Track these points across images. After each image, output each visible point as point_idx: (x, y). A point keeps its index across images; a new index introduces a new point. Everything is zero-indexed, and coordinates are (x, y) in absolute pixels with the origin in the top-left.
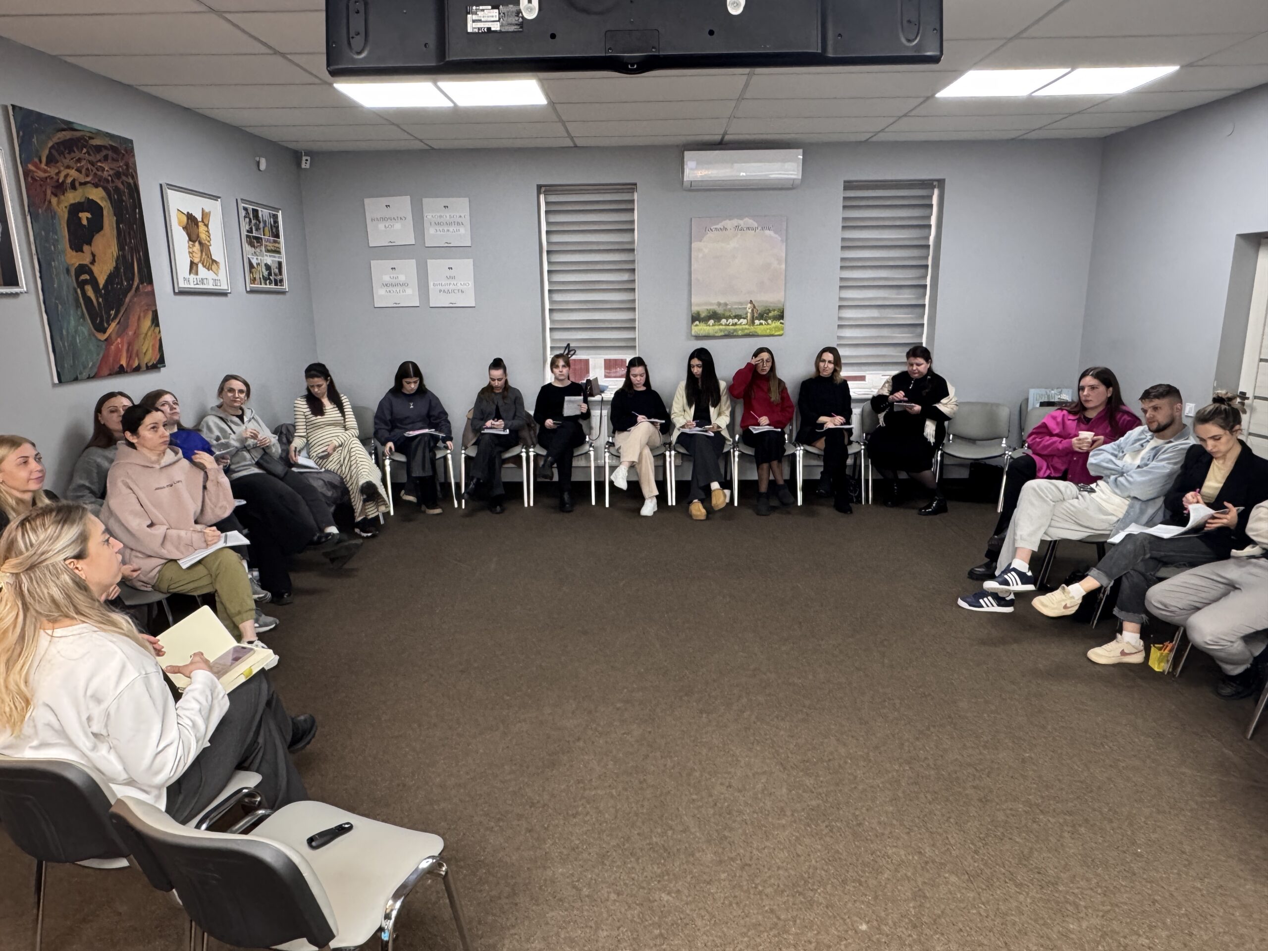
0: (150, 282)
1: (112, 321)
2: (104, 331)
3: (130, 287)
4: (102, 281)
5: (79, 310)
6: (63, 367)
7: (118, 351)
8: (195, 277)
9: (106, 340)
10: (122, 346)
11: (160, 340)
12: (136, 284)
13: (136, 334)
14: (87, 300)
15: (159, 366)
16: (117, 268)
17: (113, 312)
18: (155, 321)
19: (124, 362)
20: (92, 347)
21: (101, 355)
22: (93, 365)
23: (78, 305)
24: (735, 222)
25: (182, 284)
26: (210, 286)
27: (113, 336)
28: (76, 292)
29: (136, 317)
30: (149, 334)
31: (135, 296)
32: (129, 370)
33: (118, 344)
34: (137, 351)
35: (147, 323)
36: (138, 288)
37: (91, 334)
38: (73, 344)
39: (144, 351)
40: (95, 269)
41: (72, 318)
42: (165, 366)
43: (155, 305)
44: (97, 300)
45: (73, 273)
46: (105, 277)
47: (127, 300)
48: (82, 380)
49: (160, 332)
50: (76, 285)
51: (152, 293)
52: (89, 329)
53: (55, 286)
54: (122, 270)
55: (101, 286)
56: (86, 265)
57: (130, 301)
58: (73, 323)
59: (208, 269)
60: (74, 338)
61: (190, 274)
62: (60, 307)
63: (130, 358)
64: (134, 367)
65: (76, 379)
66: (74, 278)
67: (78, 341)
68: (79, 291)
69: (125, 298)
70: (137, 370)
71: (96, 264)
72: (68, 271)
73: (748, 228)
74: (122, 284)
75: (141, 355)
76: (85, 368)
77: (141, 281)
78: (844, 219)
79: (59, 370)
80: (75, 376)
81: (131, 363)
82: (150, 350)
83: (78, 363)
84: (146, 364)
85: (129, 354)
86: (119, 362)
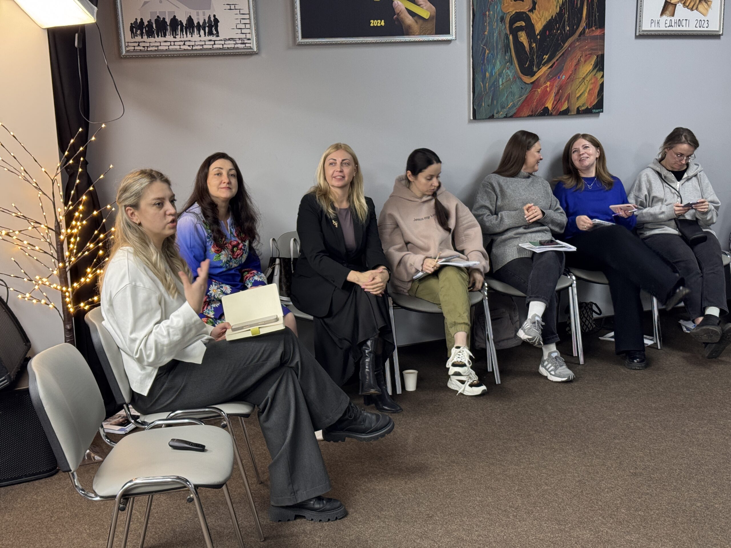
0: (601, 24)
1: (544, 65)
2: (533, 74)
3: (572, 32)
4: (539, 27)
5: (508, 54)
6: (480, 106)
7: (545, 94)
8: (669, 18)
9: (532, 83)
10: (551, 90)
11: (602, 85)
12: (581, 29)
13: (571, 79)
14: (518, 45)
15: (594, 111)
16: (560, 14)
17: (546, 57)
18: (600, 65)
19: (549, 105)
20: (515, 89)
21: (524, 97)
22: (514, 105)
23: (507, 47)
25: (646, 26)
26: (692, 27)
27: (542, 80)
28: (507, 38)
29: (575, 62)
30: (588, 78)
31: (578, 40)
32: (554, 113)
33: (547, 87)
34: (569, 95)
35: (588, 67)
36: (583, 33)
37: (516, 78)
38: (495, 85)
39: (578, 95)
40: (534, 17)
41: (498, 63)
42: (602, 112)
43: (603, 49)
44: (530, 45)
45: (507, 20)
46: (544, 23)
47: (567, 44)
48: (498, 119)
49: (603, 76)
50: (508, 32)
51: (602, 37)
52: (516, 72)
53: (486, 33)
54: (566, 16)
55: (537, 32)
56: (525, 13)
57: (570, 46)
58: (498, 66)
59: (692, 9)
60: (497, 81)
61: (662, 14)
62: (487, 52)
63: (558, 101)
64: (562, 110)
65: (492, 117)
66: (508, 25)
67: (501, 83)
68: (511, 37)
69: (564, 44)
70: (565, 113)
71: (536, 12)
72: (502, 19)
74: (564, 27)
75: (573, 100)
76: (503, 108)
77: (589, 25)
79: (475, 108)
80: (491, 114)
81: (559, 106)
82: (586, 94)
83: (497, 103)
84: (578, 108)
85: (558, 98)
86: (544, 104)
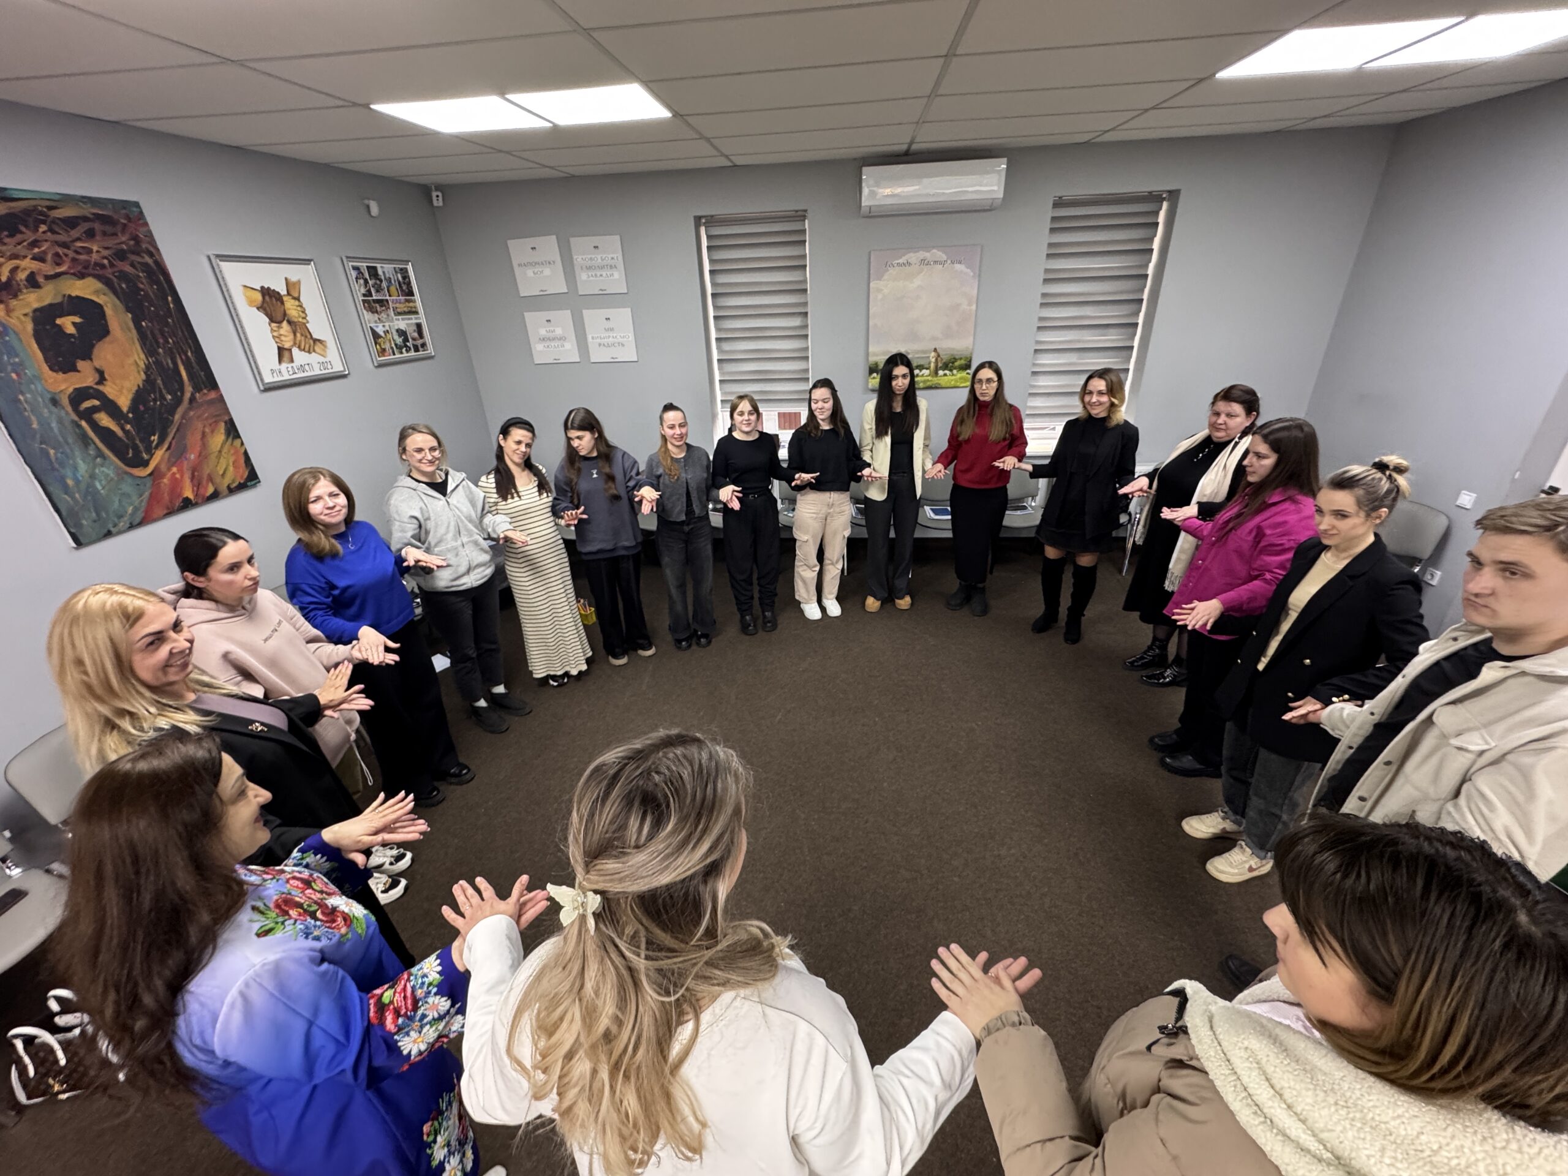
0: (213, 385)
1: (157, 447)
2: (146, 464)
3: (178, 401)
4: (124, 402)
5: (92, 447)
6: (79, 526)
7: (176, 484)
8: (290, 365)
9: (151, 474)
10: (182, 476)
11: (246, 453)
12: (187, 395)
13: (203, 456)
14: (105, 434)
15: (249, 483)
16: (149, 381)
17: (155, 438)
18: (232, 431)
19: (189, 493)
20: (127, 487)
21: (147, 494)
22: (136, 509)
23: (85, 440)
24: (922, 254)
25: (268, 379)
26: (317, 371)
27: (163, 467)
28: (79, 426)
29: (199, 436)
30: (225, 450)
31: (190, 409)
32: (200, 501)
33: (174, 474)
34: (209, 475)
35: (218, 438)
36: (192, 399)
37: (121, 475)
38: (90, 491)
39: (221, 472)
40: (109, 390)
41: (80, 462)
42: (259, 482)
43: (229, 413)
44: (123, 429)
45: (65, 401)
46: (130, 396)
47: (177, 417)
48: (120, 533)
49: (242, 444)
50: (76, 418)
51: (221, 399)
52: (117, 468)
53: (35, 426)
54: (159, 381)
55: (125, 409)
56: (91, 387)
57: (183, 417)
58: (82, 467)
59: (309, 352)
60: (91, 485)
61: (280, 361)
62: (52, 452)
63: (197, 484)
64: (208, 494)
65: (108, 534)
66: (69, 409)
67: (99, 487)
68: (84, 423)
69: (173, 416)
70: (215, 496)
71: (108, 383)
72: (55, 402)
73: (936, 262)
74: (163, 398)
75: (218, 480)
76: (120, 516)
77: (197, 388)
78: (1050, 245)
79: (73, 530)
80: (105, 531)
81: (202, 491)
82: (231, 468)
83: (107, 513)
84: (229, 487)
85: (196, 482)
86: (180, 495)
